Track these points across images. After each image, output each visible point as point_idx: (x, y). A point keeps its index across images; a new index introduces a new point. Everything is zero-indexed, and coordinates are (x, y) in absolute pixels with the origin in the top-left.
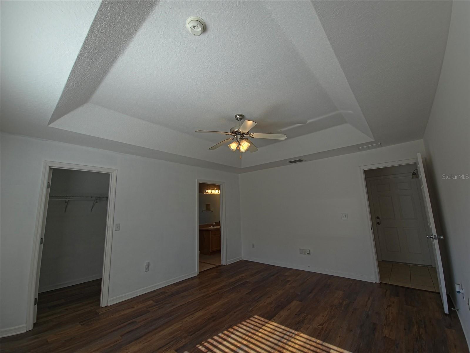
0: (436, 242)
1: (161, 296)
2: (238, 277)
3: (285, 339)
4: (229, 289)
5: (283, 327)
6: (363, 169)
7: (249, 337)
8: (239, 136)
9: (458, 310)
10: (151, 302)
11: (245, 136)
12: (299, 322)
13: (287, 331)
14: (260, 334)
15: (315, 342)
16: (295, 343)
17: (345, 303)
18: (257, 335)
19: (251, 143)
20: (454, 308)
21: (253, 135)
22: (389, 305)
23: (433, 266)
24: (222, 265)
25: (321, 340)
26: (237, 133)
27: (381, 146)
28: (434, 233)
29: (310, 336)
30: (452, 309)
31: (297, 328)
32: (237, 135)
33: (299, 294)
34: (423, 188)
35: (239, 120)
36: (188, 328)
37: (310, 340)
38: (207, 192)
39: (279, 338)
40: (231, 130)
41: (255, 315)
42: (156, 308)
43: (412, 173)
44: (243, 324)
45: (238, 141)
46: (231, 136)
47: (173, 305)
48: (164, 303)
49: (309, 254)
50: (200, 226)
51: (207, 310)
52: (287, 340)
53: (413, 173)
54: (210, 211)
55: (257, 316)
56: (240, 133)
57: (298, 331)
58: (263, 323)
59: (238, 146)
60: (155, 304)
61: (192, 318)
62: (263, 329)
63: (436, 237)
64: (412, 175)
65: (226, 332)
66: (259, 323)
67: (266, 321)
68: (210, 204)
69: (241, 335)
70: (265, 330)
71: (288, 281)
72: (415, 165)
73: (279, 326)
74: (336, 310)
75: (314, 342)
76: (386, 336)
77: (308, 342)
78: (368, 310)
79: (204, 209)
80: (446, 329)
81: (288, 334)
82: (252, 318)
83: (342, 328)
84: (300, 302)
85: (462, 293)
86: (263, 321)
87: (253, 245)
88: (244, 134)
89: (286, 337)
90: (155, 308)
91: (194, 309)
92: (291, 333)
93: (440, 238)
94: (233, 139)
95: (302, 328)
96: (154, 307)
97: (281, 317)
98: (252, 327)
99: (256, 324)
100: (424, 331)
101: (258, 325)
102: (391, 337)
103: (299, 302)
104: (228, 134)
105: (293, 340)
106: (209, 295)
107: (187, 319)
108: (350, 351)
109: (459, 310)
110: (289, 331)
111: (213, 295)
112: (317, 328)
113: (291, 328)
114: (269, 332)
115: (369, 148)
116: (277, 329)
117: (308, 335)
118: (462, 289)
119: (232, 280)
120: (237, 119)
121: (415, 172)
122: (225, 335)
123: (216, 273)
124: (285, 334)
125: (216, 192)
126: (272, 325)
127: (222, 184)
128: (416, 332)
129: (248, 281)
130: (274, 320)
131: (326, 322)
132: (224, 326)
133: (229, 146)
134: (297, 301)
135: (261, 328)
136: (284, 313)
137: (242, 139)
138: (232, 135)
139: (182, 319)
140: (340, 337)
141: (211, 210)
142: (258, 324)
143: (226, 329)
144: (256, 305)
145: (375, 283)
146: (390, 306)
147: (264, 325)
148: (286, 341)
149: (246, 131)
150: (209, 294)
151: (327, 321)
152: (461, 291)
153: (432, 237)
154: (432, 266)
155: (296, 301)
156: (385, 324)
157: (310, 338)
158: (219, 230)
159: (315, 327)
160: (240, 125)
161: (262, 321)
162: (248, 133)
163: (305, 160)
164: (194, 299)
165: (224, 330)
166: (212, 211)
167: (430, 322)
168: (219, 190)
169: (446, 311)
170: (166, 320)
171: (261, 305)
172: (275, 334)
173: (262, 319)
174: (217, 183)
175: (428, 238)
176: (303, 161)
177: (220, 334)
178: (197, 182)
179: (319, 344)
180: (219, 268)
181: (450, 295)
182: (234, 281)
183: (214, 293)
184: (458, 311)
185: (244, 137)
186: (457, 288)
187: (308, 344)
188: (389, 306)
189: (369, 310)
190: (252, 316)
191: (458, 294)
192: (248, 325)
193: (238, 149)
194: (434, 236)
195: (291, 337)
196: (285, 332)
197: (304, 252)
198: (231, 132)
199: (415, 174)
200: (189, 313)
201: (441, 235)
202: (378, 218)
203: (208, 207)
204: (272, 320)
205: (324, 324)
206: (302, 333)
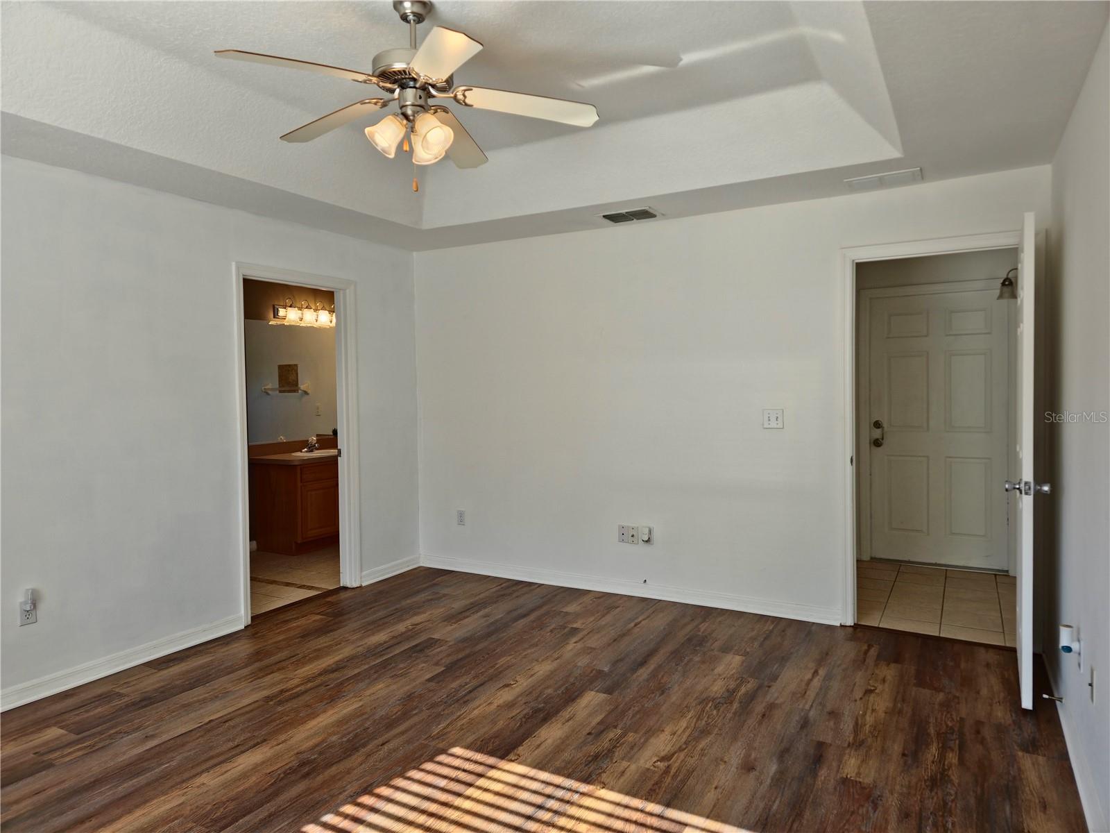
0: (1027, 504)
1: (99, 710)
2: (401, 627)
3: (549, 810)
4: (366, 667)
5: (544, 776)
6: (853, 258)
7: (432, 815)
8: (410, 94)
9: (1060, 700)
10: (54, 732)
11: (434, 97)
12: (596, 757)
13: (558, 786)
14: (467, 805)
15: (642, 811)
16: (579, 819)
17: (743, 690)
18: (457, 808)
19: (461, 131)
20: (1051, 693)
21: (467, 93)
22: (869, 688)
23: (1011, 574)
24: (345, 588)
25: (658, 803)
26: (402, 80)
27: (923, 178)
28: (1027, 473)
29: (627, 794)
30: (1045, 696)
31: (590, 775)
32: (403, 87)
33: (606, 669)
34: (1022, 333)
35: (408, 22)
36: (209, 807)
37: (626, 807)
38: (284, 318)
39: (528, 810)
40: (375, 61)
41: (454, 746)
42: (79, 750)
43: (1002, 281)
44: (409, 779)
45: (406, 116)
46: (375, 90)
47: (148, 738)
48: (112, 732)
49: (648, 541)
50: (252, 450)
51: (283, 742)
52: (556, 812)
53: (1005, 281)
54: (294, 391)
55: (462, 747)
56: (415, 80)
57: (592, 784)
58: (480, 769)
59: (407, 138)
60: (73, 737)
61: (222, 774)
62: (479, 788)
63: (1030, 488)
64: (999, 285)
65: (349, 809)
66: (464, 771)
67: (491, 760)
68: (296, 365)
69: (401, 812)
70: (486, 790)
71: (575, 631)
72: (1013, 253)
73: (532, 772)
74: (715, 712)
75: (637, 810)
76: (849, 776)
77: (619, 811)
78: (807, 707)
79: (272, 383)
80: (1020, 754)
81: (560, 793)
82: (442, 758)
83: (725, 762)
84: (605, 695)
85: (1078, 651)
86: (481, 764)
87: (461, 516)
88: (433, 86)
89: (551, 804)
90: (74, 752)
91: (231, 744)
92: (570, 790)
93: (1041, 489)
94: (384, 105)
95: (604, 772)
96: (72, 750)
97: (539, 746)
98: (442, 783)
99: (453, 773)
100: (957, 758)
101: (462, 776)
102: (861, 780)
103: (602, 696)
104: (365, 82)
105: (573, 811)
106: (288, 694)
107: (204, 779)
108: (740, 825)
109: (1063, 700)
110: (563, 785)
111: (306, 692)
112: (652, 768)
113: (569, 776)
114: (497, 794)
115: (881, 184)
116: (524, 782)
117: (620, 791)
118: (1079, 641)
119: (381, 637)
120: (404, 18)
121: (1010, 276)
122: (346, 816)
123: (319, 617)
124: (549, 797)
125: (323, 319)
126: (511, 771)
127: (344, 290)
128: (933, 762)
129: (436, 636)
130: (519, 755)
131: (681, 750)
132: (344, 791)
133: (370, 133)
134: (597, 691)
135: (470, 785)
136: (551, 734)
137: (424, 108)
138: (381, 84)
139: (183, 781)
140: (716, 788)
141: (302, 387)
142: (463, 773)
143: (349, 799)
144: (458, 714)
145: (841, 626)
146: (871, 691)
147: (480, 775)
148: (551, 817)
149: (439, 76)
150: (288, 690)
151: (684, 746)
152: (1075, 646)
153: (1019, 489)
154: (1007, 571)
155: (593, 693)
156: (849, 743)
157: (626, 800)
158: (332, 463)
159: (646, 766)
160: (415, 45)
161: (476, 762)
162: (450, 82)
163: (663, 215)
164: (230, 710)
165: (344, 803)
166: (306, 393)
167: (978, 732)
168: (332, 311)
169: (1027, 702)
170: (120, 788)
171: (476, 712)
172: (515, 799)
173: (479, 757)
174: (324, 285)
175: (1007, 490)
176: (654, 216)
177: (329, 818)
178: (238, 275)
179: (651, 814)
180: (329, 599)
181: (1044, 656)
182: (385, 642)
183: (310, 685)
184: (1061, 702)
185: (431, 102)
186: (1065, 638)
187: (618, 818)
188: (868, 692)
189: (812, 706)
190: (444, 751)
191: (1065, 656)
192: (430, 779)
193: (405, 152)
194: (1026, 483)
195: (568, 802)
196: (549, 790)
197: (633, 536)
198: (377, 73)
199: (1010, 285)
200: (212, 758)
201: (1045, 483)
202: (877, 425)
203: (288, 378)
204: (512, 756)
205: (673, 755)
206: (603, 788)
